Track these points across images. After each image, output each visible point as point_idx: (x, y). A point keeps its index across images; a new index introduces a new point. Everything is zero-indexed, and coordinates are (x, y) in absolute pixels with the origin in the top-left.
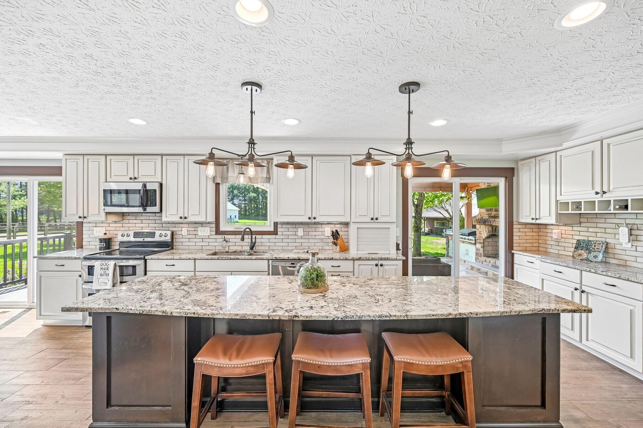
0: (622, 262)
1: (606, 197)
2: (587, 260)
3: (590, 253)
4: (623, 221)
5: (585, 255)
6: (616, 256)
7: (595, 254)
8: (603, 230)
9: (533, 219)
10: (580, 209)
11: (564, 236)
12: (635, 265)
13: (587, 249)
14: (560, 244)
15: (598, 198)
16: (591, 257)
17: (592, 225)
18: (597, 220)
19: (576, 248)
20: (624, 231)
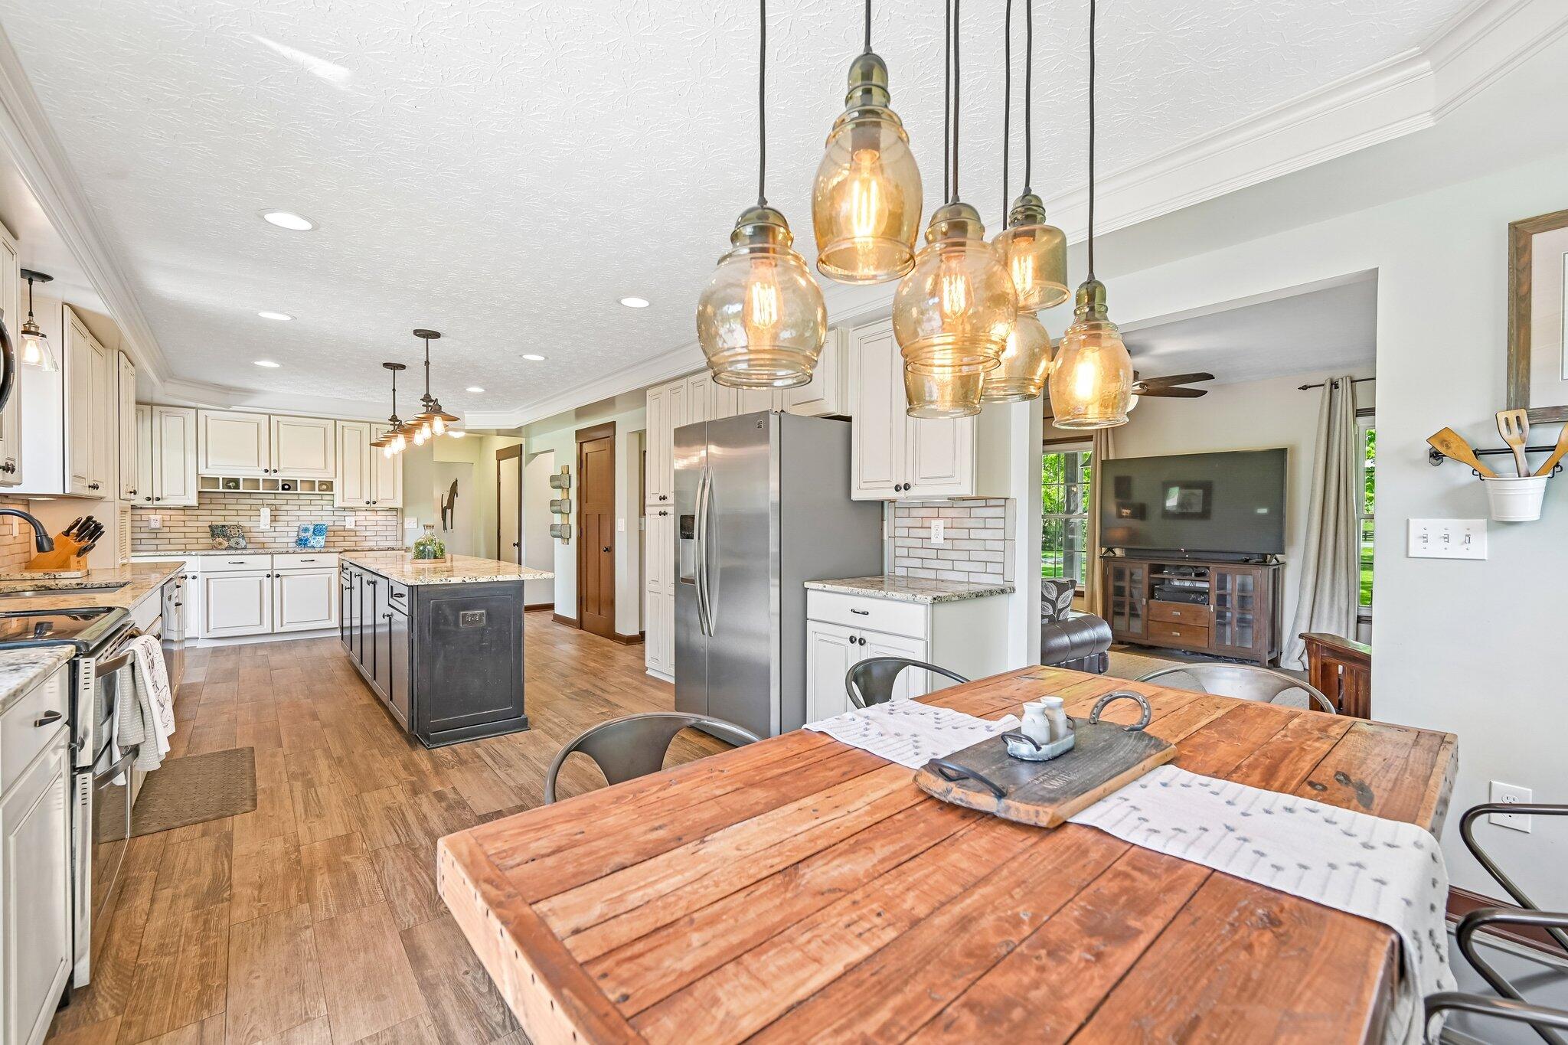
0: (259, 545)
1: (274, 476)
2: (229, 548)
3: (229, 540)
4: (260, 502)
5: (226, 544)
6: (252, 540)
7: (235, 540)
8: (235, 513)
9: (149, 499)
10: (237, 487)
11: (167, 524)
12: (274, 545)
13: (225, 536)
14: (159, 536)
15: (267, 476)
16: (232, 542)
17: (218, 506)
18: (226, 501)
19: (212, 536)
20: (266, 512)
